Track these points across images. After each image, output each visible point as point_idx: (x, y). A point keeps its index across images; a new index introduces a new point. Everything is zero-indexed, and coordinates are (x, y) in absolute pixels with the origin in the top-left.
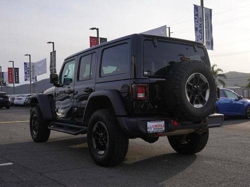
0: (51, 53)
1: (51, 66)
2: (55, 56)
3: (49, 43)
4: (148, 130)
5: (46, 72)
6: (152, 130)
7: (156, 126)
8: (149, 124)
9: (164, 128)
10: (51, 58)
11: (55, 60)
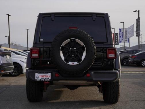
0: (137, 20)
1: (137, 31)
2: (139, 22)
3: (136, 11)
4: (36, 79)
5: (133, 36)
6: (40, 78)
7: (43, 76)
8: (37, 75)
9: (50, 78)
10: (137, 24)
11: (139, 26)
